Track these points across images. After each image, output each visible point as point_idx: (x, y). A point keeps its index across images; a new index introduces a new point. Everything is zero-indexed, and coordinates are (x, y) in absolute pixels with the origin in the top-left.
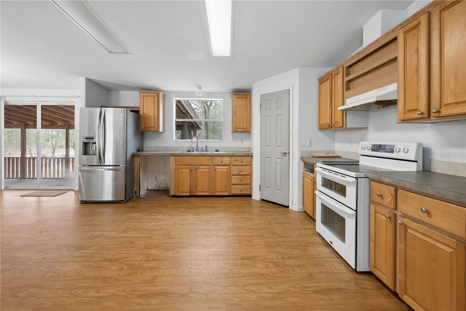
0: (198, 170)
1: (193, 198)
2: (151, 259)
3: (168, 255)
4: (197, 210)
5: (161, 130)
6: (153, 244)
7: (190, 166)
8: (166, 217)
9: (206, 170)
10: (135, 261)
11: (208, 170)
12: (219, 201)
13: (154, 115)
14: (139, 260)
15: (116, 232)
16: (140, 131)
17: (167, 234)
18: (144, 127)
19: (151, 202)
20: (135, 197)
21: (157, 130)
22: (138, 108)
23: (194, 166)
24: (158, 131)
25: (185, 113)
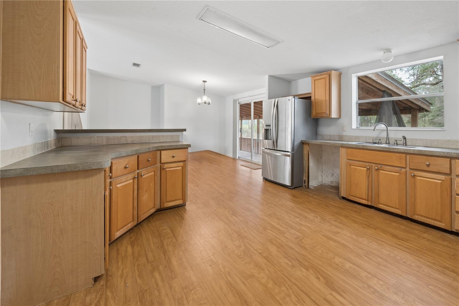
0: (381, 171)
1: (372, 211)
2: (265, 255)
3: (281, 263)
4: (364, 228)
5: (334, 115)
6: (280, 241)
7: (368, 164)
8: (316, 219)
9: (396, 174)
10: (252, 247)
11: (398, 174)
12: (416, 232)
13: (325, 99)
14: (256, 248)
15: (263, 213)
16: (312, 117)
17: (301, 238)
18: (316, 113)
19: (316, 197)
20: (304, 187)
21: (328, 115)
22: (310, 93)
23: (373, 165)
24: (330, 117)
25: (384, 90)
